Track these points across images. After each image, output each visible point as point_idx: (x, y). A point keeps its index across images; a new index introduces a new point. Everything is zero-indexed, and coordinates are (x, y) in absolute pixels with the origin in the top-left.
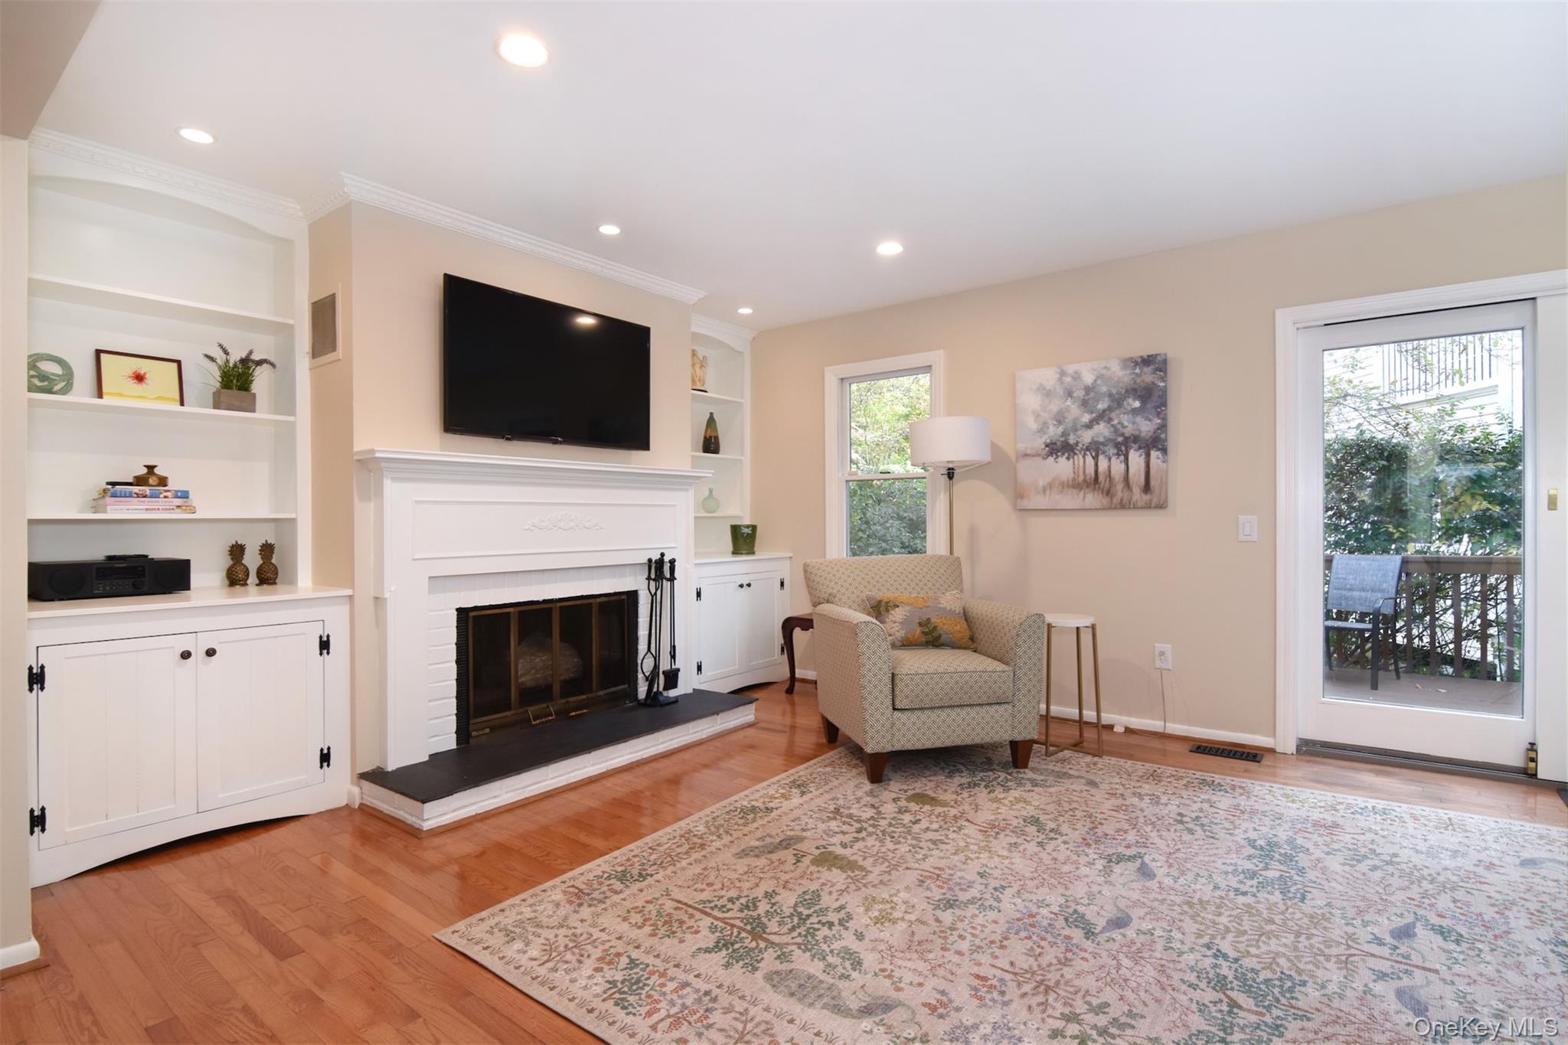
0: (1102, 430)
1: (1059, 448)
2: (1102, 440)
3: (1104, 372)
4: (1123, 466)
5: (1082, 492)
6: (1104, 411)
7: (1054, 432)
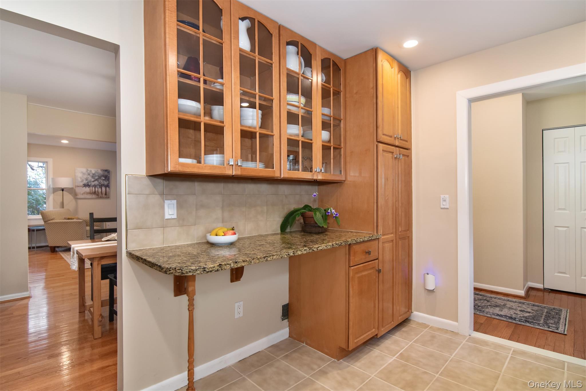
1: (86, 185)
2: (96, 184)
3: (97, 171)
4: (101, 190)
5: (92, 195)
6: (97, 179)
7: (85, 182)
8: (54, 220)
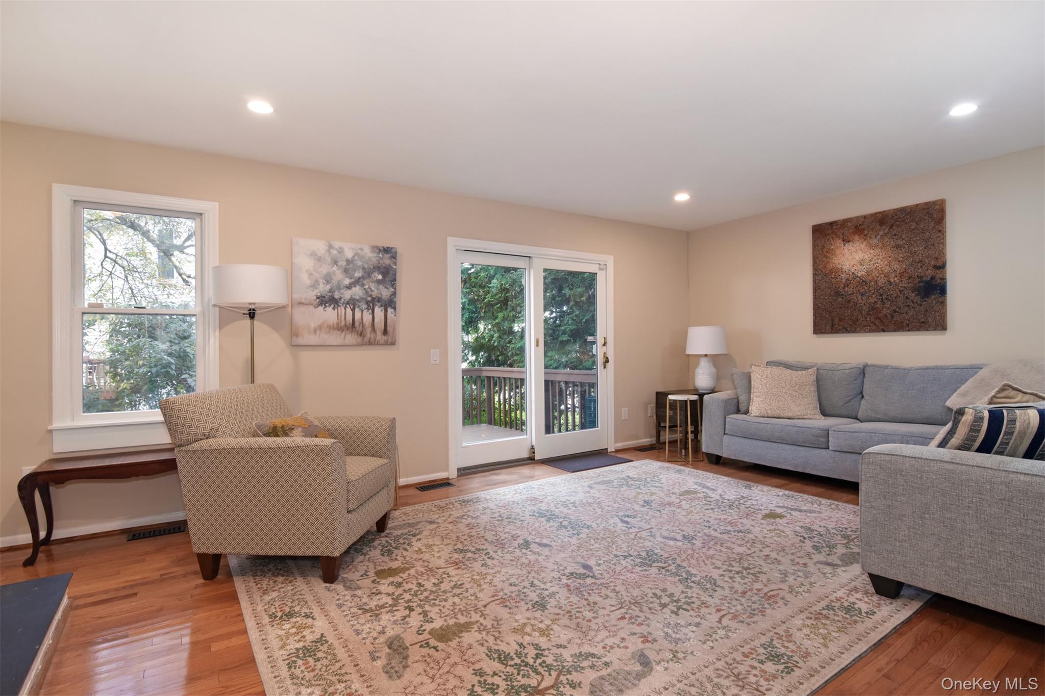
0: (357, 291)
1: (328, 300)
2: (357, 298)
3: (359, 252)
4: (371, 317)
5: (344, 333)
6: (359, 278)
7: (323, 288)
8: (214, 437)
